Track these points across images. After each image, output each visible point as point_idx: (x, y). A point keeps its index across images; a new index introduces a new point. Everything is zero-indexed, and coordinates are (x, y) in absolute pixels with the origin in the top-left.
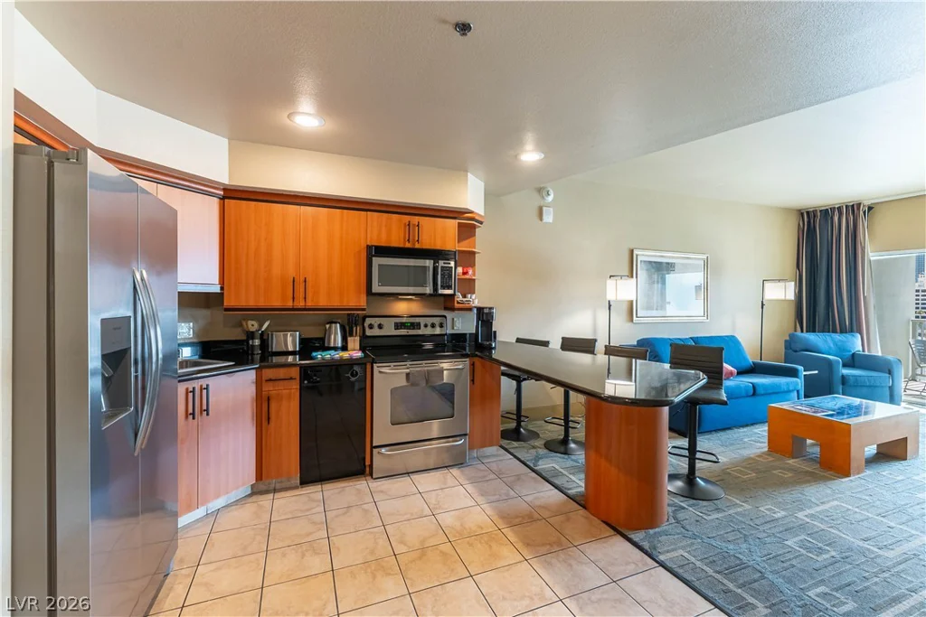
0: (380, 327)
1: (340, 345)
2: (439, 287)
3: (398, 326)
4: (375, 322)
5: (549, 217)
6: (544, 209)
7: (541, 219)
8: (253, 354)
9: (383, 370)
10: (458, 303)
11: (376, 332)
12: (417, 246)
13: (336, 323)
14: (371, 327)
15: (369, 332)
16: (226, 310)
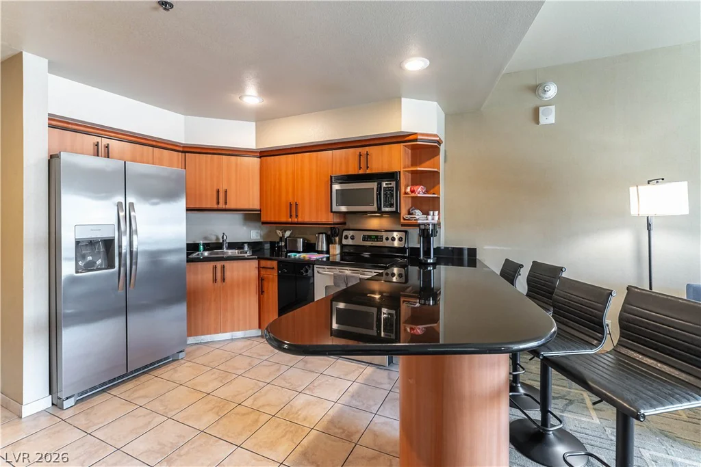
0: (353, 238)
1: (325, 250)
2: (382, 206)
3: (366, 238)
4: (350, 233)
5: (549, 117)
6: (541, 109)
7: (537, 122)
8: (282, 251)
9: (320, 270)
10: (405, 219)
11: (349, 242)
12: (368, 172)
13: (322, 233)
14: (346, 237)
15: (344, 242)
16: (263, 223)
